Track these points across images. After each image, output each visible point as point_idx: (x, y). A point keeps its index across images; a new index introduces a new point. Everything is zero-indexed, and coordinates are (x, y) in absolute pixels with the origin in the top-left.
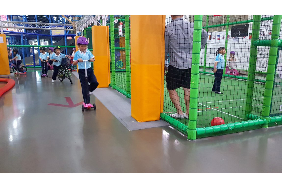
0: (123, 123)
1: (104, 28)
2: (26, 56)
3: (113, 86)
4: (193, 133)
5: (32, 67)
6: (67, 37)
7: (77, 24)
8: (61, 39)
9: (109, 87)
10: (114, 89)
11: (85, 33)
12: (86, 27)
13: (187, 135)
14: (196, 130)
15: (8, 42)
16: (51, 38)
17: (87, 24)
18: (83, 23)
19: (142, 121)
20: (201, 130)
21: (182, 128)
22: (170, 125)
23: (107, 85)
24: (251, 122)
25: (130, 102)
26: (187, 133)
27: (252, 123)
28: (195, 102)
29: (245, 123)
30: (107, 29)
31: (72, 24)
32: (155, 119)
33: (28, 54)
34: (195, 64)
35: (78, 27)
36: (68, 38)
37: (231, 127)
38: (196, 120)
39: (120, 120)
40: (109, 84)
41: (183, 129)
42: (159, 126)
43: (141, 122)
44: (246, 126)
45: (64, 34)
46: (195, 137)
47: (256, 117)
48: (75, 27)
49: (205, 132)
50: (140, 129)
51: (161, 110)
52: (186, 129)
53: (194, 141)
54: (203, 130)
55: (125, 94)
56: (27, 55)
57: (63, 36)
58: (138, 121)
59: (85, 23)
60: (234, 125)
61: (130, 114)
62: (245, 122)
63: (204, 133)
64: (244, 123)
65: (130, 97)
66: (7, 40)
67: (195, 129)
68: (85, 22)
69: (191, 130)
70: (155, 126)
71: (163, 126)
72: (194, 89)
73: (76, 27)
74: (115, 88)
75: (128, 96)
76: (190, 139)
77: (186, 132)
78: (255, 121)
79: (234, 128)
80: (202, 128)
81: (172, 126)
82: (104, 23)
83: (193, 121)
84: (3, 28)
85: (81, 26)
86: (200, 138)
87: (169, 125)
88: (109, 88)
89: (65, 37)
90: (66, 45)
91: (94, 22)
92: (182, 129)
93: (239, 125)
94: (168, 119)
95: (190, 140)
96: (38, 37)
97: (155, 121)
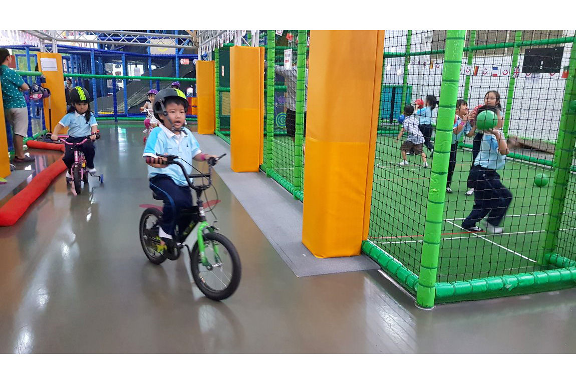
0: (284, 258)
1: (255, 51)
2: (99, 95)
3: (267, 170)
4: (428, 293)
5: (111, 118)
6: (180, 59)
7: (201, 36)
8: (169, 62)
9: (260, 171)
10: (269, 176)
11: (217, 55)
12: (220, 45)
13: (415, 296)
14: (434, 288)
15: (65, 66)
16: (150, 60)
17: (221, 40)
18: (214, 36)
19: (323, 256)
20: (446, 287)
21: (406, 279)
22: (381, 269)
23: (257, 167)
24: (554, 274)
25: (301, 210)
26: (416, 292)
27: (556, 277)
28: (435, 231)
29: (542, 275)
30: (260, 54)
31: (191, 36)
32: (350, 253)
33: (103, 90)
34: (440, 152)
35: (203, 43)
36: (183, 61)
37: (509, 284)
38: (435, 268)
39: (279, 251)
40: (260, 166)
41: (408, 283)
42: (358, 270)
43: (322, 258)
44: (542, 282)
45: (175, 53)
46: (431, 302)
47: (567, 261)
48: (196, 42)
49: (453, 292)
50: (318, 274)
51: (364, 236)
52: (414, 284)
53: (429, 309)
54: (449, 287)
55: (291, 191)
56: (101, 93)
57: (172, 58)
58: (316, 257)
59: (217, 37)
60: (518, 279)
61: (299, 238)
62: (542, 272)
63: (451, 293)
64: (539, 276)
65: (301, 199)
66: (65, 61)
67: (433, 285)
68: (218, 34)
69: (424, 286)
70: (349, 270)
71: (365, 270)
72: (436, 203)
73: (198, 43)
74: (272, 176)
75: (297, 196)
76: (421, 304)
77: (414, 289)
78: (562, 273)
79: (517, 285)
80: (449, 284)
81: (385, 272)
82: (255, 42)
83: (431, 269)
84: (57, 40)
85: (209, 41)
86: (442, 304)
87: (380, 267)
88: (260, 173)
89: (177, 59)
90: (177, 75)
91: (235, 37)
92: (406, 281)
93: (529, 280)
94: (376, 256)
95: (420, 306)
96: (123, 57)
97: (351, 256)
